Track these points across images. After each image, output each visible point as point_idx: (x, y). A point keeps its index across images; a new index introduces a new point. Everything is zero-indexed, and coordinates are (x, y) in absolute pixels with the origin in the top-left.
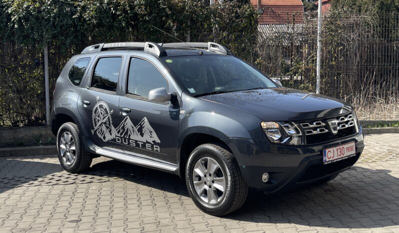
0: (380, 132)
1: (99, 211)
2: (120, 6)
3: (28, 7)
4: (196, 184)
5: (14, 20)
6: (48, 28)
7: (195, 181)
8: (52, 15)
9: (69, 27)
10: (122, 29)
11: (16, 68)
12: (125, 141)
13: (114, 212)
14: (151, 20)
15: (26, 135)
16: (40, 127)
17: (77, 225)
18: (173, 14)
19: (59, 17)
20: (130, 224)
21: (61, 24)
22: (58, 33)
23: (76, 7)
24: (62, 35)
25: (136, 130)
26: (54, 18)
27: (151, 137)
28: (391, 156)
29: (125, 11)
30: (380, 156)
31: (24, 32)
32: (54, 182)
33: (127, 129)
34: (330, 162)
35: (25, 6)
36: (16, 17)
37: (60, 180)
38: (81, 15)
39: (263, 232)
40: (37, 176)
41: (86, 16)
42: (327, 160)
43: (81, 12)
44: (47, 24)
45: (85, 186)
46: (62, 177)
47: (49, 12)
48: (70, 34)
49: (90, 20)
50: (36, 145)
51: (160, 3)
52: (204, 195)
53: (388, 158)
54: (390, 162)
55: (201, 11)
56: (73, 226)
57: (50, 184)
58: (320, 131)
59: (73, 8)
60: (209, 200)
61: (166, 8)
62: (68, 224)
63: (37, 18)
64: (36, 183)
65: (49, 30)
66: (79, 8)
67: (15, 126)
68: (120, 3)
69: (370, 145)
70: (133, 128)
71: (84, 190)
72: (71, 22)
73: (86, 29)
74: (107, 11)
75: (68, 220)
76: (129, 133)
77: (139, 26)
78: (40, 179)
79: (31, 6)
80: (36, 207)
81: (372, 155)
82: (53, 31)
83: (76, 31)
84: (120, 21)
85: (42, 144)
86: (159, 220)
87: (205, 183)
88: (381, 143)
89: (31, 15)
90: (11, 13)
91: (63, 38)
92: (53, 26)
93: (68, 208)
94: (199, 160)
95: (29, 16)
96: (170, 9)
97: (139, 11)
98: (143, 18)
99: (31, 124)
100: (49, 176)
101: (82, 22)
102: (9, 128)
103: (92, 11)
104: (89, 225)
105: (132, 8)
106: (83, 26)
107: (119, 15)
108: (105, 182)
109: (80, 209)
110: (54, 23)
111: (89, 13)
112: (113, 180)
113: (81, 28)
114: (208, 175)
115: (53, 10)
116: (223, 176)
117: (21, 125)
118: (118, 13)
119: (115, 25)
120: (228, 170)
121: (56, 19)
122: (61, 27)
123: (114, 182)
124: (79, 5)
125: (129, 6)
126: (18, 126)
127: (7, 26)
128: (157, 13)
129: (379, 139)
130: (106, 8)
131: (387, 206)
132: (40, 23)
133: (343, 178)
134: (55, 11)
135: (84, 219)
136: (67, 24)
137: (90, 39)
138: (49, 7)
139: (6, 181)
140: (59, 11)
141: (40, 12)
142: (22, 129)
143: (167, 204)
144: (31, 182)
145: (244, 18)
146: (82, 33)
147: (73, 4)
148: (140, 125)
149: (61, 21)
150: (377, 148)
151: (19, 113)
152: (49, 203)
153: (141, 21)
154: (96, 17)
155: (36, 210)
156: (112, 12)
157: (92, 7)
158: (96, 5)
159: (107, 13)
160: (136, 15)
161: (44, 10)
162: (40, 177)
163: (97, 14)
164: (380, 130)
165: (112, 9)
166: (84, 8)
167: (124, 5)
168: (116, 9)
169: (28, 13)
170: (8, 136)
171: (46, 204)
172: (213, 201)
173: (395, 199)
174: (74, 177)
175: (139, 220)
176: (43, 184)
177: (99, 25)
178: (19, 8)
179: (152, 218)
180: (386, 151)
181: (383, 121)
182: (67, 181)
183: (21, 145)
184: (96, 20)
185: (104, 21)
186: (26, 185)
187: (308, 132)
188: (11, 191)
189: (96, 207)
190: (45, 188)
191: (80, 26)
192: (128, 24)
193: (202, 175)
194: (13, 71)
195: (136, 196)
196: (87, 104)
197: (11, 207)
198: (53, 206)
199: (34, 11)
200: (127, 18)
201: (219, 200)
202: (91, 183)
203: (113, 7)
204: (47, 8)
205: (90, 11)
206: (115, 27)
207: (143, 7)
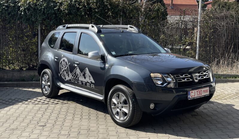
0: (233, 81)
1: (58, 120)
2: (81, 3)
3: (29, 3)
4: (113, 108)
5: (22, 10)
6: (40, 15)
7: (113, 106)
8: (43, 8)
9: (52, 15)
10: (82, 16)
11: (23, 37)
12: (76, 81)
13: (66, 122)
14: (99, 11)
15: (27, 75)
16: (35, 71)
17: (43, 128)
18: (112, 8)
19: (47, 9)
20: (73, 129)
21: (48, 13)
22: (46, 18)
23: (57, 3)
24: (48, 19)
25: (82, 75)
26: (44, 9)
27: (90, 79)
28: (237, 96)
29: (84, 6)
30: (230, 96)
31: (27, 17)
32: (36, 102)
33: (77, 74)
34: (192, 99)
35: (28, 2)
36: (23, 8)
37: (40, 102)
38: (59, 7)
39: (149, 138)
40: (28, 99)
41: (62, 8)
42: (191, 97)
43: (59, 6)
44: (40, 13)
45: (53, 105)
46: (42, 100)
47: (41, 6)
48: (53, 19)
49: (64, 11)
50: (32, 80)
51: (104, 2)
52: (117, 114)
53: (234, 98)
54: (235, 99)
55: (129, 7)
56: (41, 129)
57: (34, 104)
58: (187, 80)
59: (55, 4)
60: (120, 118)
61: (108, 5)
62: (38, 127)
63: (34, 9)
64: (26, 102)
65: (41, 16)
66: (58, 4)
67: (21, 70)
68: (82, 1)
69: (225, 89)
70: (80, 73)
71: (52, 108)
72: (54, 12)
73: (62, 16)
74: (74, 6)
75: (39, 125)
76: (78, 76)
77: (92, 15)
78: (29, 101)
79: (31, 2)
80: (23, 117)
81: (225, 95)
82: (43, 16)
83: (56, 17)
84: (82, 12)
85: (34, 81)
86: (90, 128)
87: (118, 108)
88: (233, 88)
89: (31, 7)
90: (20, 6)
91: (49, 21)
92: (43, 14)
93: (40, 118)
94: (115, 94)
95: (30, 8)
96: (110, 5)
97: (93, 6)
98: (94, 10)
99: (30, 69)
100: (35, 99)
101: (60, 12)
102: (18, 71)
103: (66, 5)
104: (50, 128)
105: (88, 4)
106: (60, 14)
107: (81, 8)
108: (65, 104)
109: (47, 119)
110: (44, 12)
111: (64, 7)
112: (70, 103)
113: (59, 15)
114: (119, 103)
115: (44, 4)
116: (127, 104)
117: (24, 69)
118: (80, 7)
119: (78, 14)
120: (130, 101)
121: (45, 10)
122: (48, 14)
123: (70, 104)
124: (58, 2)
125: (86, 3)
126: (23, 70)
127: (18, 13)
128: (103, 8)
129: (232, 86)
130: (74, 4)
131: (227, 126)
132: (36, 12)
133: (204, 108)
134: (45, 5)
135: (48, 125)
136: (51, 13)
137: (64, 21)
138: (41, 3)
139: (10, 101)
140: (47, 5)
141: (36, 5)
142: (25, 71)
143: (97, 119)
144: (24, 102)
145: (154, 11)
146: (59, 18)
147: (55, 2)
148: (84, 72)
149: (48, 11)
150: (229, 91)
151: (24, 63)
152: (30, 115)
153: (93, 12)
154: (67, 9)
155: (22, 119)
156: (77, 6)
157: (66, 3)
158: (68, 2)
159: (74, 7)
160: (91, 8)
161: (38, 4)
162: (29, 99)
163: (68, 7)
164: (233, 80)
165: (77, 4)
166: (61, 4)
167: (84, 3)
168: (79, 5)
169: (30, 6)
170: (16, 75)
171: (29, 115)
172: (122, 119)
173: (233, 122)
174: (48, 100)
175: (78, 127)
176: (30, 103)
177: (70, 14)
178: (25, 3)
179: (86, 126)
180: (234, 93)
181: (236, 75)
182: (44, 103)
183: (23, 80)
184: (67, 11)
185: (72, 11)
186: (20, 103)
187: (179, 80)
188: (11, 106)
189: (56, 118)
190: (31, 106)
191: (59, 14)
192: (86, 13)
193: (116, 102)
194: (21, 39)
195: (80, 113)
196: (56, 59)
197: (9, 116)
198: (32, 116)
199: (33, 5)
200: (85, 10)
201: (125, 118)
202: (57, 104)
203: (77, 3)
204: (40, 3)
205: (65, 5)
206: (78, 15)
207: (95, 4)
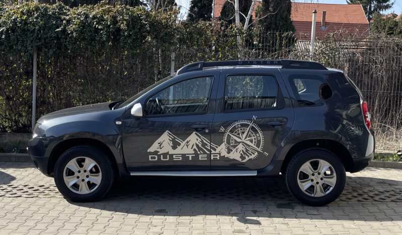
3: (15, 19)
5: (2, 31)
6: (32, 39)
8: (37, 28)
9: (53, 40)
10: (103, 43)
14: (131, 35)
19: (44, 30)
21: (45, 36)
22: (42, 45)
23: (62, 21)
24: (46, 47)
26: (39, 30)
35: (13, 18)
36: (4, 28)
38: (65, 28)
41: (69, 30)
43: (65, 25)
44: (32, 36)
47: (34, 25)
48: (53, 46)
51: (143, 19)
59: (58, 22)
61: (146, 24)
63: (24, 30)
65: (33, 42)
66: (64, 22)
67: (4, 131)
72: (55, 35)
77: (120, 40)
79: (18, 18)
82: (38, 42)
84: (102, 35)
89: (18, 27)
95: (15, 28)
98: (124, 33)
99: (18, 131)
101: (65, 35)
103: (76, 24)
105: (115, 22)
106: (66, 39)
107: (101, 29)
111: (72, 26)
118: (100, 27)
121: (40, 31)
122: (45, 39)
124: (64, 19)
125: (111, 21)
126: (7, 131)
128: (139, 29)
130: (90, 22)
132: (26, 35)
134: (40, 24)
136: (51, 37)
140: (45, 24)
141: (26, 24)
147: (60, 18)
149: (46, 34)
154: (77, 31)
156: (95, 26)
157: (76, 21)
158: (80, 19)
159: (91, 26)
160: (118, 30)
161: (31, 22)
163: (79, 28)
165: (95, 23)
166: (69, 22)
167: (107, 20)
168: (99, 23)
169: (15, 25)
178: (8, 20)
184: (77, 34)
185: (85, 35)
192: (109, 38)
199: (20, 23)
200: (109, 32)
203: (96, 21)
204: (34, 21)
205: (74, 24)
206: (97, 40)
207: (125, 22)
